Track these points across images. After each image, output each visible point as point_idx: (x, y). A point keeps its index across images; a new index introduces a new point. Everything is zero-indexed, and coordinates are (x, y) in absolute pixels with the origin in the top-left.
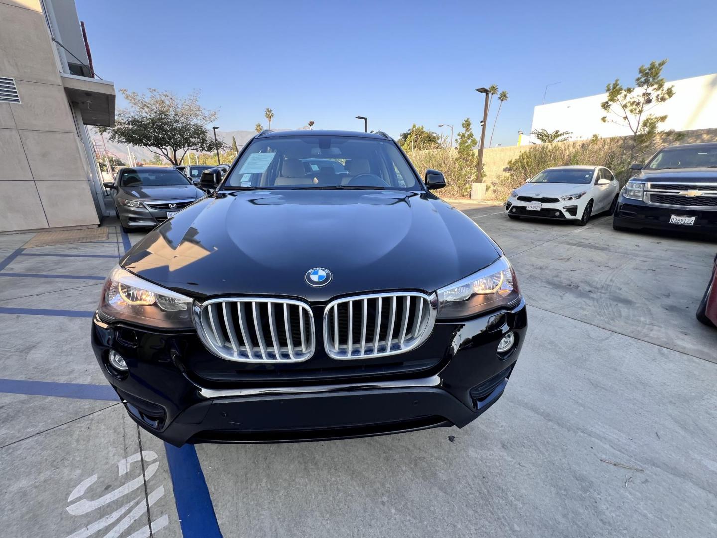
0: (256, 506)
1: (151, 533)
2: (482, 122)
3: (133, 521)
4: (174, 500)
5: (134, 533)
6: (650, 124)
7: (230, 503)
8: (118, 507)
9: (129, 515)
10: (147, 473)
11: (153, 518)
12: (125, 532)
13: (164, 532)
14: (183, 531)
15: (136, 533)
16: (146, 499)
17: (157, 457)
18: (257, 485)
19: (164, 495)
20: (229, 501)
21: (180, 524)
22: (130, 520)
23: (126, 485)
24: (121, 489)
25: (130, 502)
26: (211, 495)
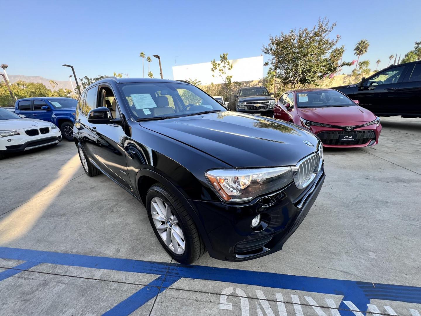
0: (292, 260)
1: (283, 302)
2: (160, 74)
3: (270, 309)
4: (269, 288)
5: (278, 310)
6: (229, 79)
7: (285, 268)
8: (256, 314)
9: (265, 310)
10: (240, 295)
11: (274, 299)
12: (275, 314)
13: (285, 297)
14: (289, 289)
15: (279, 309)
16: (260, 300)
17: (232, 288)
18: (282, 256)
19: (263, 291)
20: (284, 268)
21: (285, 289)
22: (269, 310)
23: (242, 307)
24: (243, 311)
25: (256, 308)
26: (276, 273)
